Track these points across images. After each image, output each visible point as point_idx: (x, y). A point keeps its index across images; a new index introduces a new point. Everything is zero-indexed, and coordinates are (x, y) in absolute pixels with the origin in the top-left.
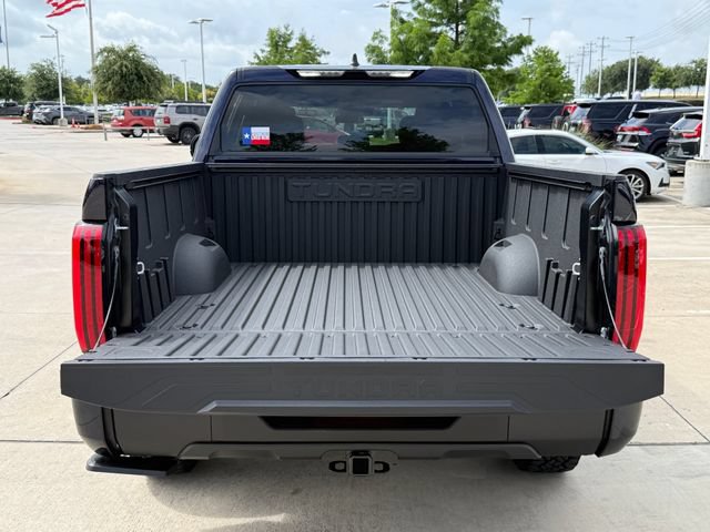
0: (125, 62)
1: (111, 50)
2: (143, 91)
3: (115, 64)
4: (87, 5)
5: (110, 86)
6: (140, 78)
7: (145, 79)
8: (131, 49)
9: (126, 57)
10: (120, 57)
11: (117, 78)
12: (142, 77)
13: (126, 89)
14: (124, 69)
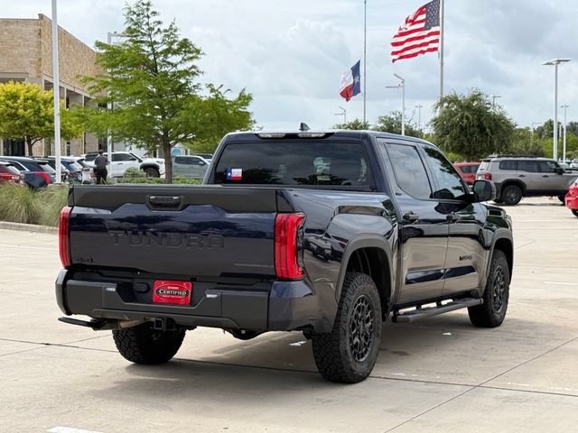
0: (466, 113)
1: (453, 100)
2: (484, 145)
3: (456, 115)
4: (440, 49)
5: (448, 139)
6: (482, 129)
7: (488, 130)
8: (474, 98)
9: (468, 107)
10: (461, 107)
11: (455, 131)
12: (485, 129)
13: (466, 144)
14: (465, 121)
